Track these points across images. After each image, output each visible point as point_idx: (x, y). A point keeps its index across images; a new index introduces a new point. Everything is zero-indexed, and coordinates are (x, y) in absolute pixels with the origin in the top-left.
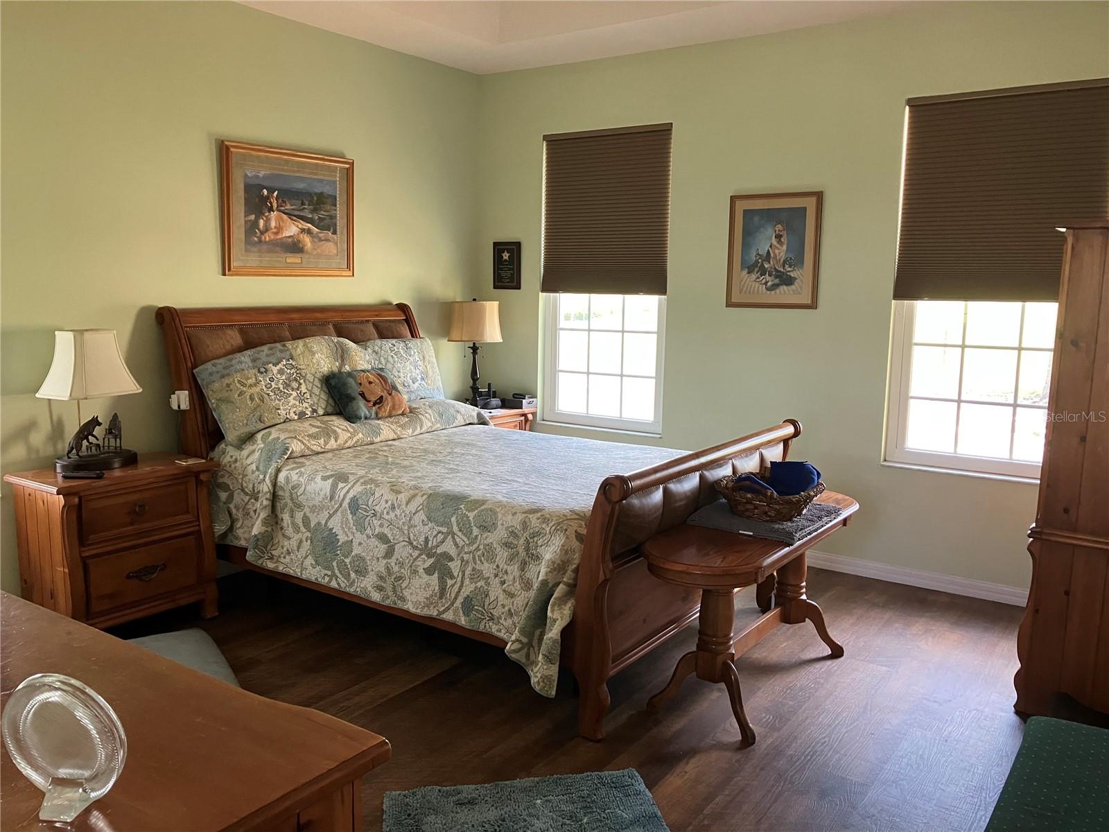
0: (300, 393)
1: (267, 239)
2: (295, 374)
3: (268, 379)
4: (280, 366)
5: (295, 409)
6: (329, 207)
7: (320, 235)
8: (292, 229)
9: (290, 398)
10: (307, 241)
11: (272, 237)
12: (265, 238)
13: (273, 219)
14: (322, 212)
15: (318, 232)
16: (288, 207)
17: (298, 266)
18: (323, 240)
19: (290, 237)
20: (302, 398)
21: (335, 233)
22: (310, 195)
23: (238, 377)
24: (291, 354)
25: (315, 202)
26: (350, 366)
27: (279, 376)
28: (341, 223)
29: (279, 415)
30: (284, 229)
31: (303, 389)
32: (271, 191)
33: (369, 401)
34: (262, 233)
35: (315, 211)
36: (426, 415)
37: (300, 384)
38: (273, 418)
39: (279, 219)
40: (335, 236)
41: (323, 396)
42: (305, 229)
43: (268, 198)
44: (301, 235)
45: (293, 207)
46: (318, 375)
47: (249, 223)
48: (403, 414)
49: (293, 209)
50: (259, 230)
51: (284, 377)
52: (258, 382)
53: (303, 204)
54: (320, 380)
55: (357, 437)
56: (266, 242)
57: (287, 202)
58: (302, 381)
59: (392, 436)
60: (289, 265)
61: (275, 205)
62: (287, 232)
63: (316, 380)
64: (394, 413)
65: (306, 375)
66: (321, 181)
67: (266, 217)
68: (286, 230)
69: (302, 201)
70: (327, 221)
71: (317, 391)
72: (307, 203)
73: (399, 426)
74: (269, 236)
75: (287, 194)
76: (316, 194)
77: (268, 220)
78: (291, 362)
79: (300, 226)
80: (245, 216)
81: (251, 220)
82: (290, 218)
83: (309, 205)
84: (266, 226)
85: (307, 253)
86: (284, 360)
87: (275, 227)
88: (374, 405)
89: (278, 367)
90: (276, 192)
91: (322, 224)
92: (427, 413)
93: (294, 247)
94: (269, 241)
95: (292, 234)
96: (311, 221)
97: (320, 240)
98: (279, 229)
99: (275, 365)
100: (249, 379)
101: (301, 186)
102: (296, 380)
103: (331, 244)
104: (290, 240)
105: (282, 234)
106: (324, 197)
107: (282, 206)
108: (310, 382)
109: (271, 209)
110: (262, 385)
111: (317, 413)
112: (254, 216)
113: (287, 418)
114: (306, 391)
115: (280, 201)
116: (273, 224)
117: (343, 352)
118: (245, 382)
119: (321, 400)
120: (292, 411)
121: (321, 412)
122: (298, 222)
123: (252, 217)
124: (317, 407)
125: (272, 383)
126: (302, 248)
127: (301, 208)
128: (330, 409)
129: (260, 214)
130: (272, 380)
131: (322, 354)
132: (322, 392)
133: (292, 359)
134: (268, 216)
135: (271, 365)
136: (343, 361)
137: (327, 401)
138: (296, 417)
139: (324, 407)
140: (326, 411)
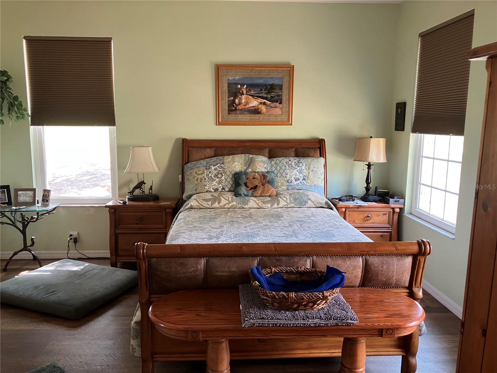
0: (221, 180)
1: (240, 108)
2: (222, 171)
3: (208, 172)
4: (216, 167)
5: (213, 187)
6: (277, 91)
7: (271, 105)
8: (254, 103)
9: (214, 182)
10: (263, 108)
11: (243, 107)
12: (239, 108)
13: (244, 98)
14: (273, 94)
15: (270, 104)
16: (252, 92)
17: (257, 120)
18: (273, 107)
19: (254, 106)
20: (221, 182)
21: (281, 103)
22: (266, 85)
23: (196, 170)
24: (224, 162)
25: (268, 89)
26: (251, 169)
27: (214, 171)
28: (285, 98)
29: (205, 189)
30: (250, 103)
31: (223, 178)
32: (242, 85)
33: (248, 187)
34: (237, 105)
35: (269, 93)
36: (284, 198)
37: (223, 176)
38: (201, 189)
39: (247, 99)
40: (281, 105)
41: (231, 183)
42: (262, 103)
43: (240, 88)
44: (260, 106)
45: (255, 92)
46: (233, 172)
47: (230, 101)
48: (270, 196)
49: (255, 93)
50: (235, 104)
51: (216, 172)
52: (203, 173)
53: (261, 90)
54: (232, 175)
55: (233, 204)
56: (239, 109)
57: (251, 90)
58: (224, 175)
59: (256, 206)
60: (252, 120)
61: (245, 92)
62: (251, 104)
63: (231, 174)
64: (263, 195)
65: (227, 171)
66: (273, 78)
67: (240, 98)
68: (251, 103)
69: (261, 89)
70: (276, 98)
71: (229, 180)
72: (264, 90)
73: (262, 202)
74: (241, 107)
75: (251, 86)
76: (269, 85)
77: (240, 99)
78: (222, 165)
79: (259, 101)
80: (228, 98)
81: (231, 100)
82: (253, 98)
83: (265, 90)
84: (240, 102)
85: (263, 114)
86: (219, 164)
87: (244, 102)
88: (251, 189)
89: (215, 167)
90: (246, 86)
91: (273, 99)
92: (285, 197)
93: (256, 111)
94: (241, 109)
95: (254, 105)
96: (266, 98)
97: (272, 107)
98: (247, 103)
99: (214, 166)
100: (200, 171)
101: (260, 81)
102: (221, 173)
103: (278, 109)
104: (253, 108)
105: (248, 105)
106: (275, 86)
107: (249, 92)
108: (227, 175)
109: (242, 94)
110: (205, 174)
111: (224, 190)
112: (233, 98)
113: (208, 190)
114: (224, 179)
115: (248, 90)
116: (243, 101)
117: (251, 162)
118: (198, 172)
119: (229, 184)
120: (212, 188)
121: (227, 189)
122: (259, 99)
123: (232, 98)
124: (226, 187)
125: (210, 174)
126: (260, 112)
127: (260, 92)
128: (232, 189)
129: (235, 96)
130: (210, 172)
131: (238, 163)
132: (231, 180)
133: (223, 164)
134: (240, 97)
135: (212, 166)
136: (249, 166)
137: (232, 185)
138: (213, 191)
139: (229, 188)
140: (230, 190)
